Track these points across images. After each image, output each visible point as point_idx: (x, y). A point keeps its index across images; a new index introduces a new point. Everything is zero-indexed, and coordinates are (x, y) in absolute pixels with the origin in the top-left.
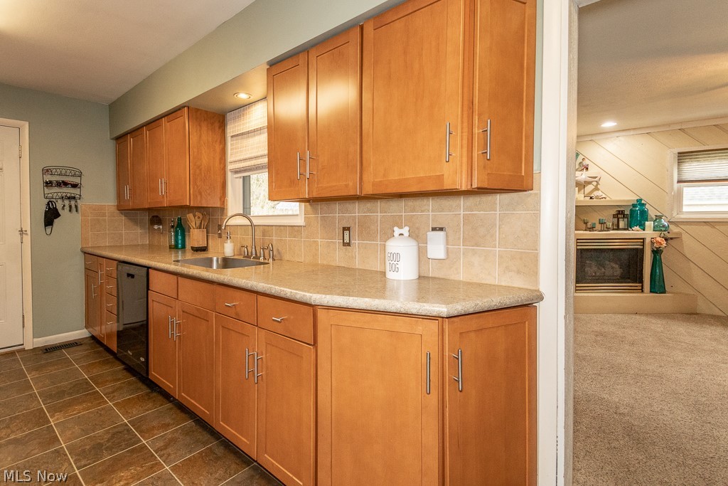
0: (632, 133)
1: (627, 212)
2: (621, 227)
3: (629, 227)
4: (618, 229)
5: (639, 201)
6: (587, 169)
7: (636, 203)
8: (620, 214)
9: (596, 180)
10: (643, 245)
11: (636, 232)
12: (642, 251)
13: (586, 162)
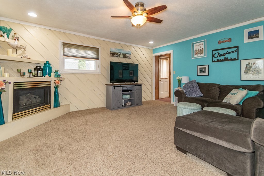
0: (43, 27)
1: (42, 67)
2: (39, 75)
3: (43, 75)
4: (38, 76)
5: (47, 62)
6: (18, 40)
7: (46, 63)
8: (38, 69)
9: (24, 47)
10: (51, 84)
11: (47, 78)
12: (50, 87)
13: (17, 36)
